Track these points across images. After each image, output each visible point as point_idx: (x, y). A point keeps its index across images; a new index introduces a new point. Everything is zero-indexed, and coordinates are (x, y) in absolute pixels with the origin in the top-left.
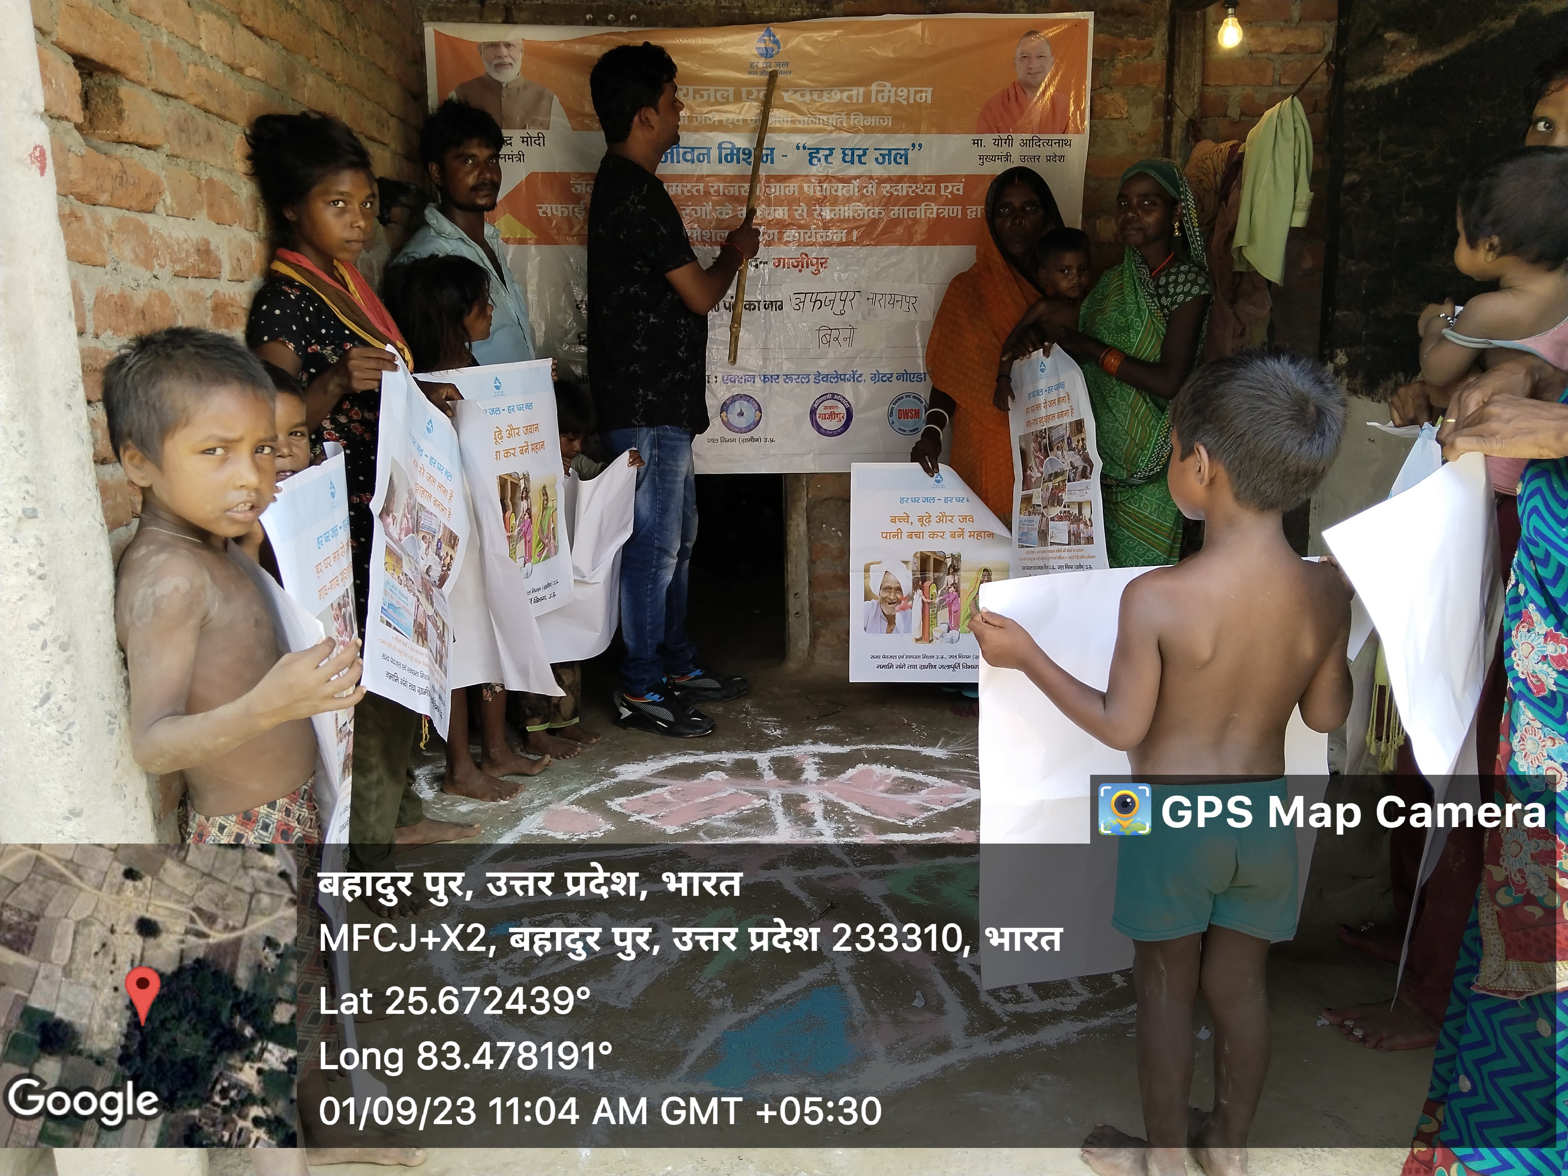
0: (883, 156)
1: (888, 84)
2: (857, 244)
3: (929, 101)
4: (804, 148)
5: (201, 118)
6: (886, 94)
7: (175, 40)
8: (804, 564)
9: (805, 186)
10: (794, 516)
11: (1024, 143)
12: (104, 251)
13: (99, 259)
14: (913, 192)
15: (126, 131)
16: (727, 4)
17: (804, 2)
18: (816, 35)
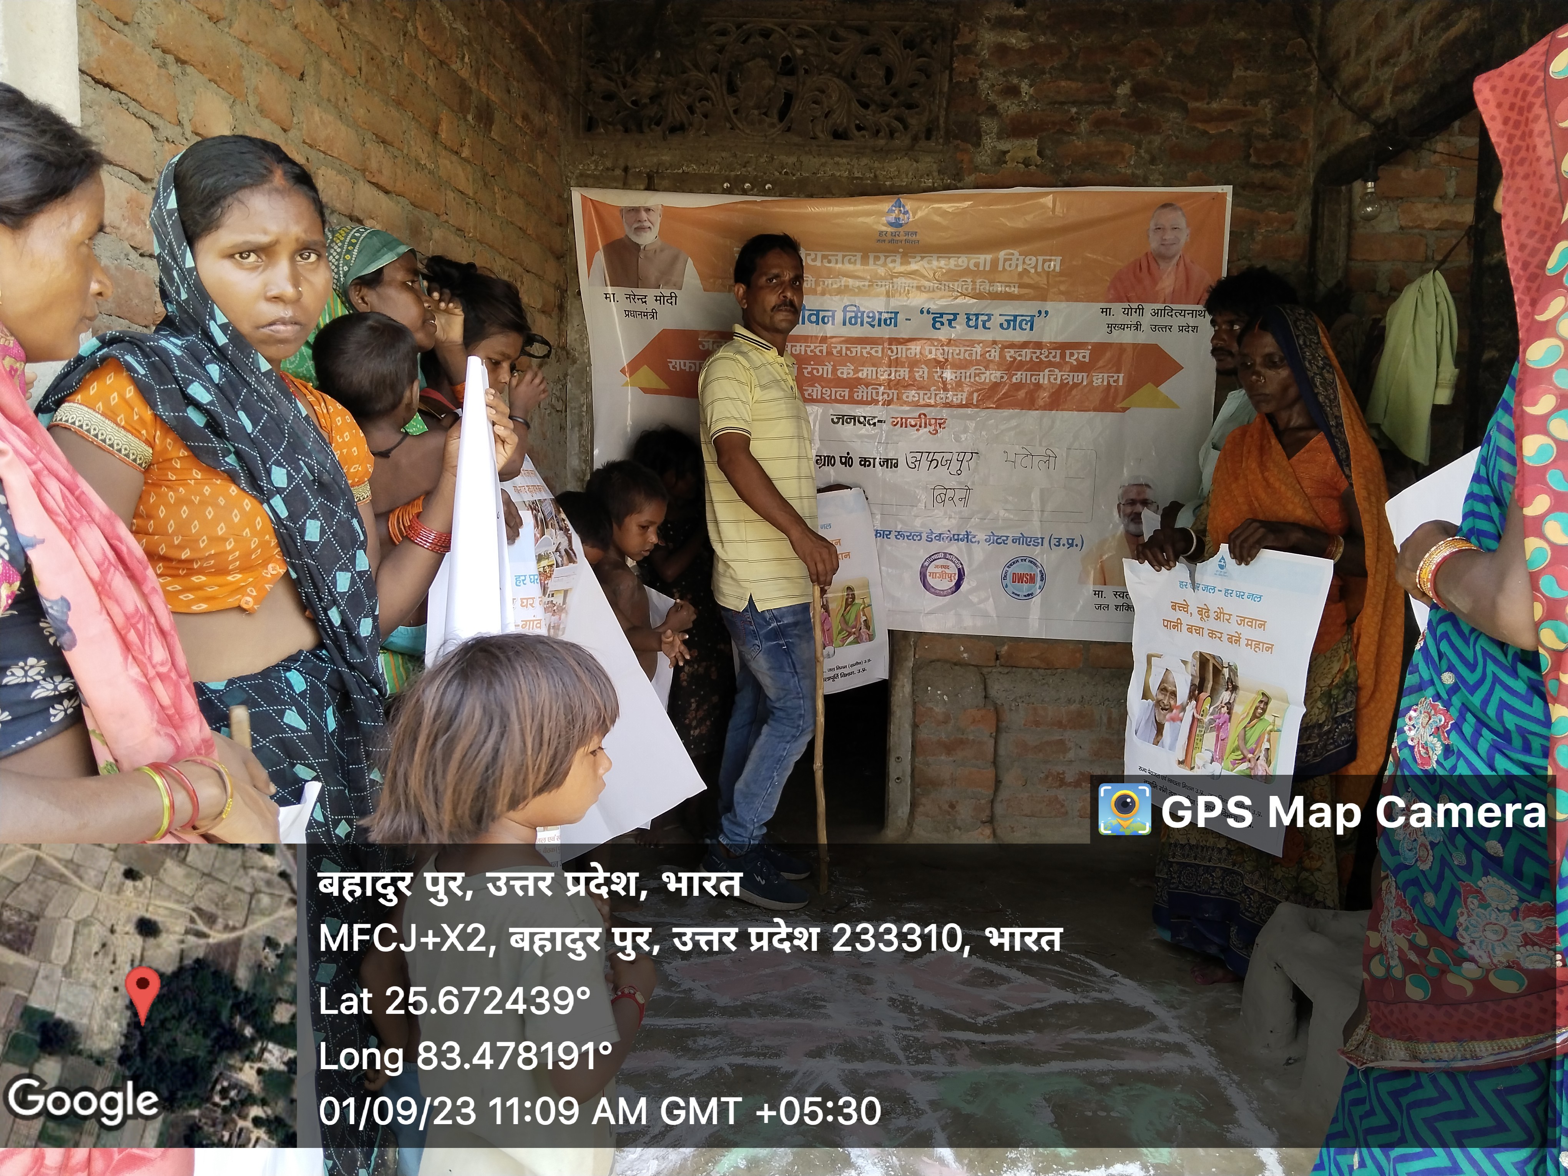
0: (1008, 321)
1: (1016, 253)
2: (977, 406)
3: (1058, 269)
4: (928, 312)
6: (1014, 263)
8: (907, 727)
9: (927, 349)
10: (901, 678)
14: (1037, 357)
16: (859, 175)
17: (935, 174)
18: (945, 206)
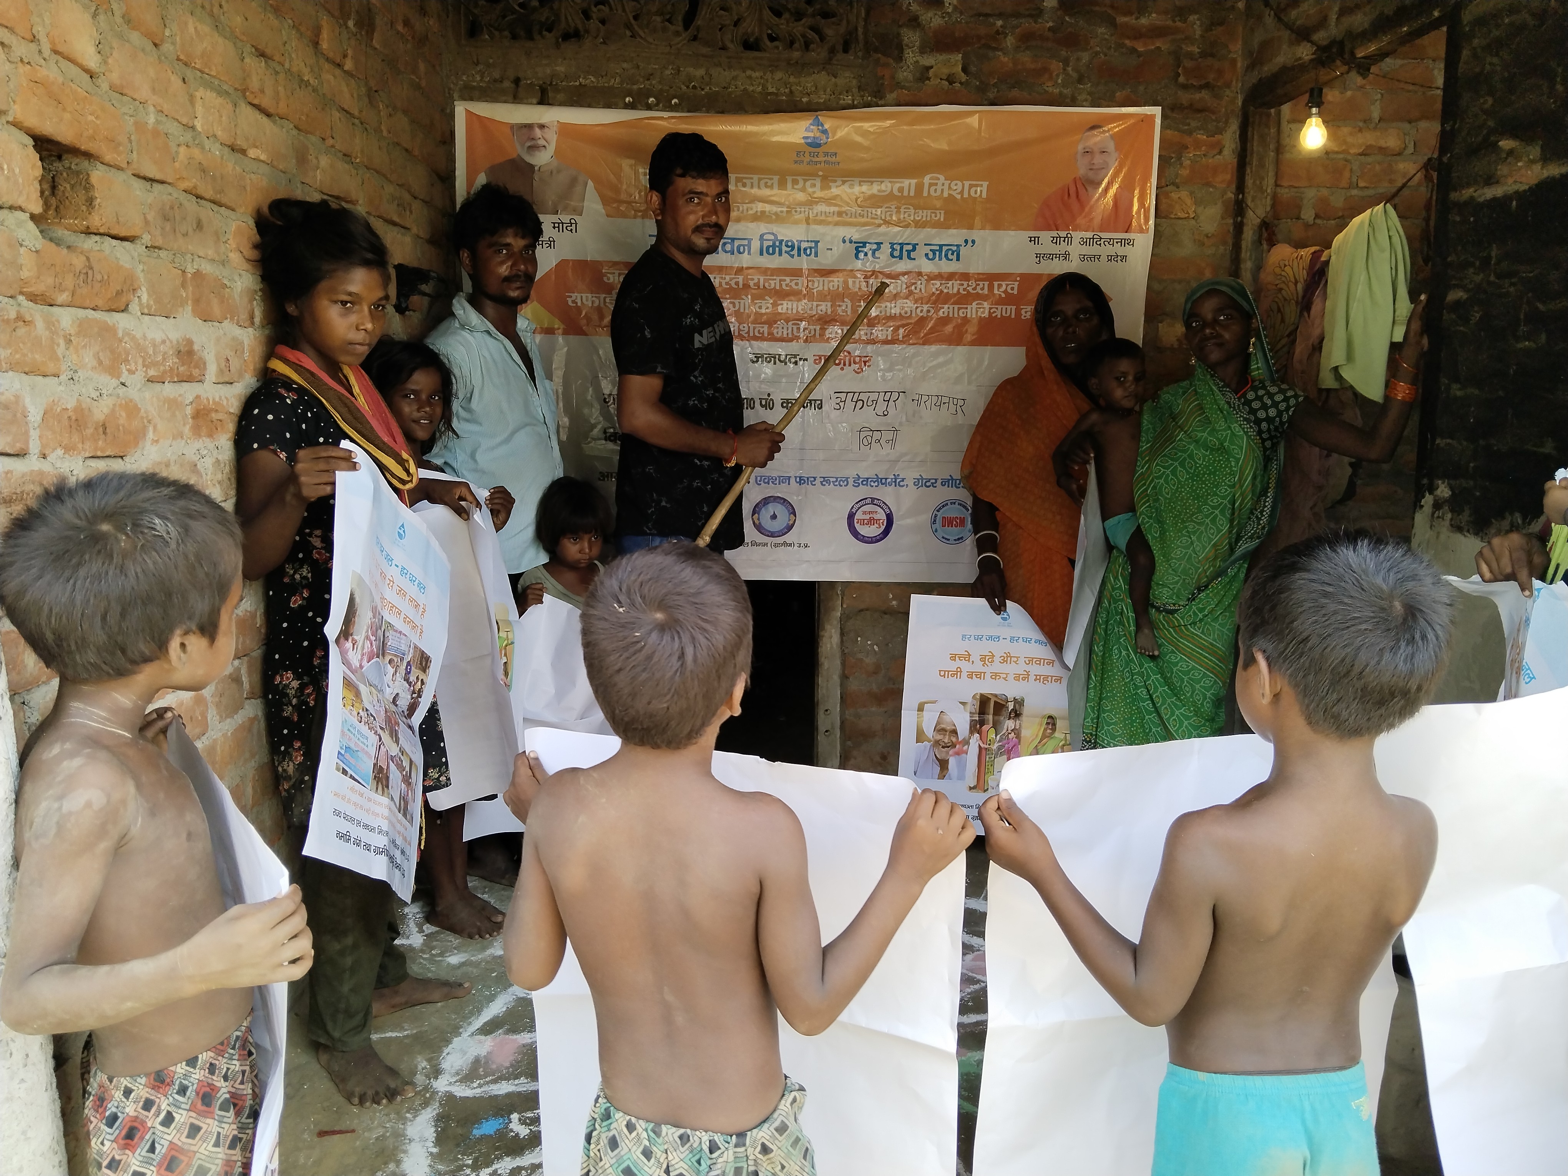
0: (933, 251)
1: (942, 177)
2: (902, 342)
3: (984, 195)
4: (851, 242)
5: (190, 203)
6: (939, 188)
7: (164, 119)
8: (836, 678)
9: (850, 281)
10: (828, 627)
11: (1084, 242)
12: (58, 359)
13: (51, 367)
14: (964, 290)
15: (96, 221)
16: (774, 90)
17: (855, 90)
18: (867, 125)
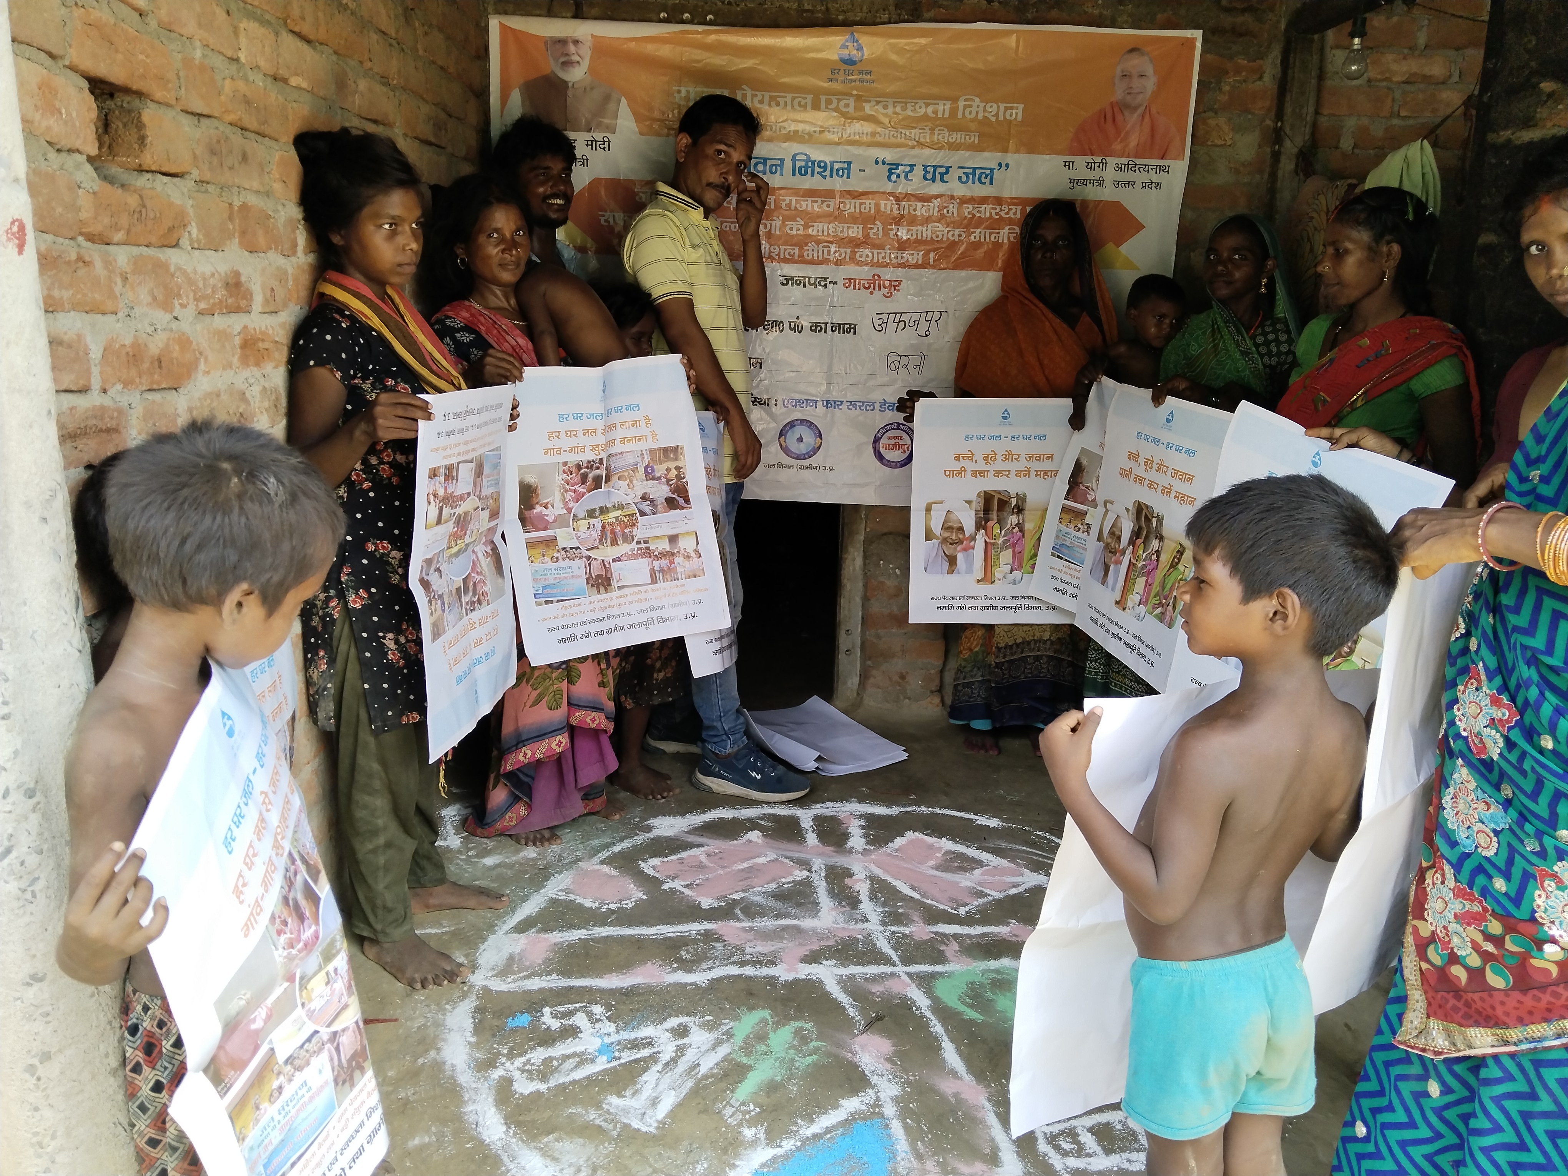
0: (967, 174)
1: (977, 100)
2: (933, 267)
3: (1020, 118)
4: (884, 163)
5: (236, 138)
6: (974, 109)
7: (210, 53)
8: (858, 600)
9: (882, 203)
10: (851, 549)
11: (1119, 168)
12: (116, 298)
13: (109, 305)
14: (997, 214)
15: (148, 159)
16: (810, 7)
17: (892, 8)
18: (902, 45)
